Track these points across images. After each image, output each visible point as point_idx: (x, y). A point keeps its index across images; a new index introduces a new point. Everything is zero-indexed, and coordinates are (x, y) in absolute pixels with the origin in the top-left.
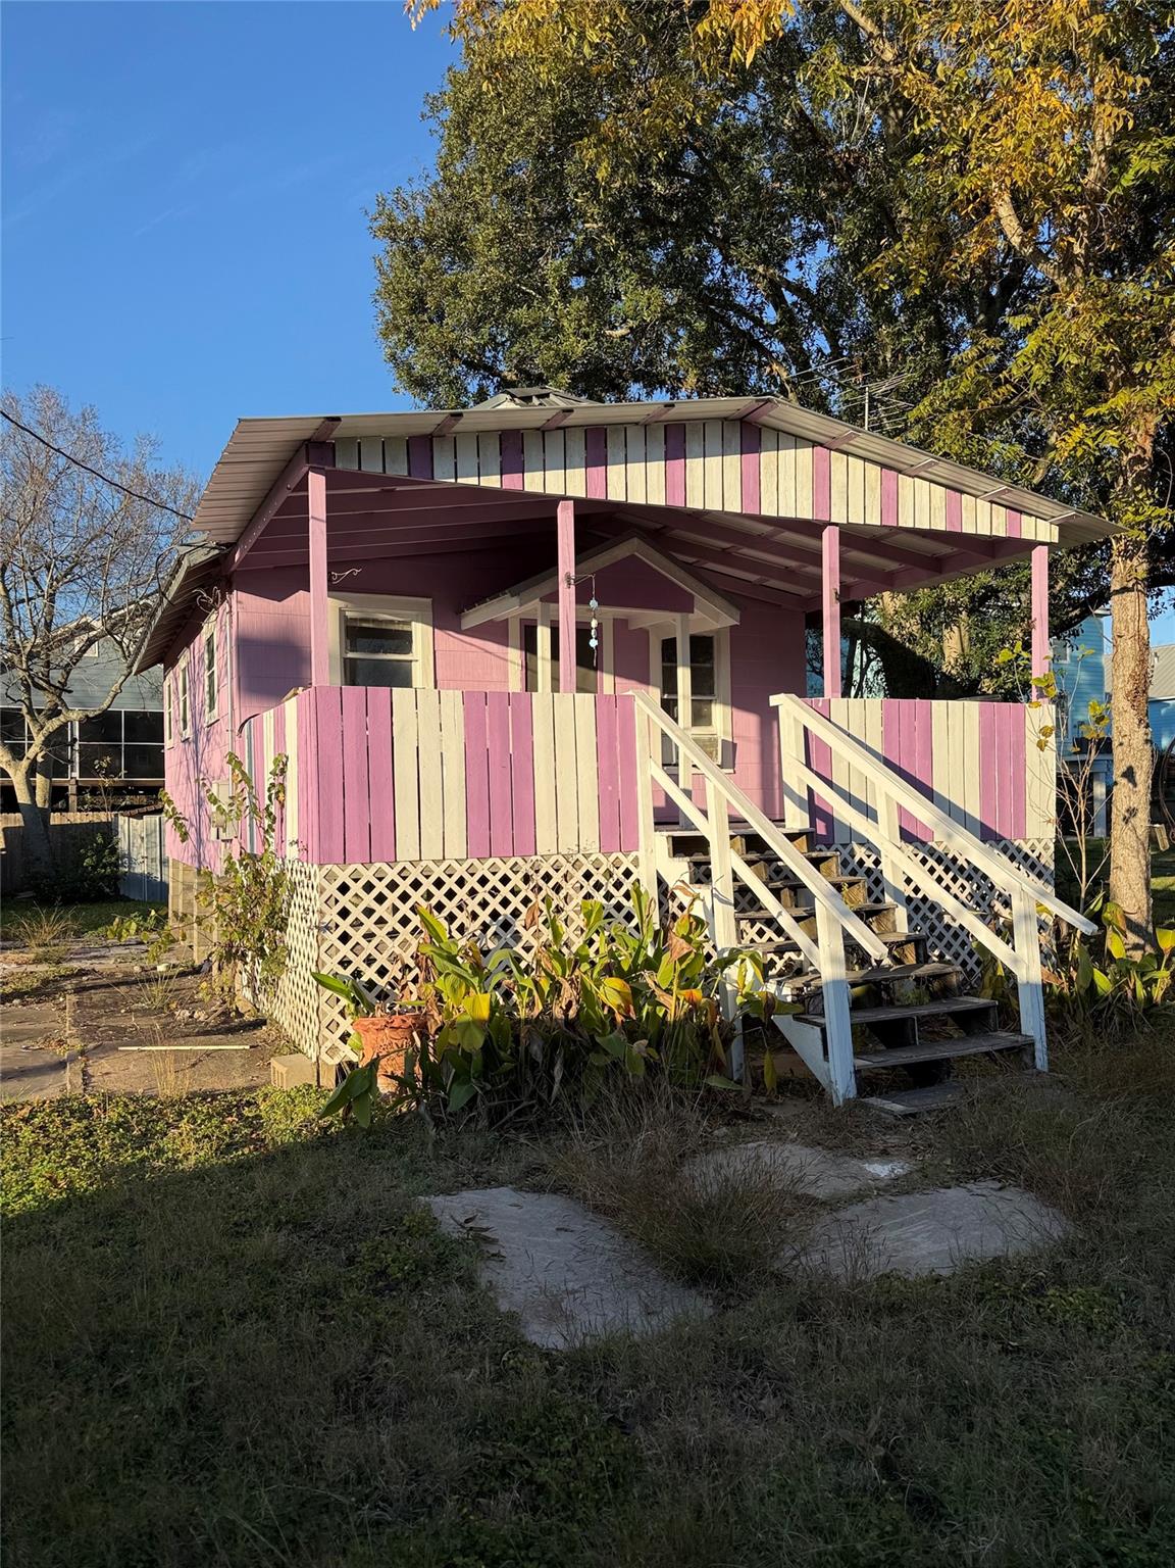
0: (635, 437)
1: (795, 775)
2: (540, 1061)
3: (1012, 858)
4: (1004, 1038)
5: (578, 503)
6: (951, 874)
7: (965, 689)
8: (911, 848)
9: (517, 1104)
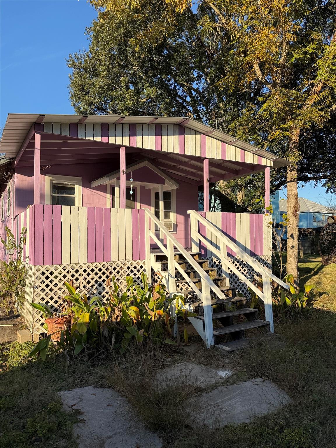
0: (145, 127)
1: (195, 235)
2: (107, 336)
3: (259, 261)
4: (260, 322)
5: (127, 148)
6: (241, 266)
7: (244, 210)
8: (230, 258)
9: (99, 351)
